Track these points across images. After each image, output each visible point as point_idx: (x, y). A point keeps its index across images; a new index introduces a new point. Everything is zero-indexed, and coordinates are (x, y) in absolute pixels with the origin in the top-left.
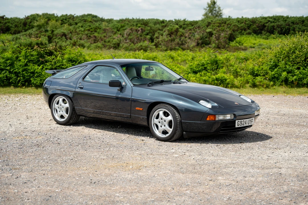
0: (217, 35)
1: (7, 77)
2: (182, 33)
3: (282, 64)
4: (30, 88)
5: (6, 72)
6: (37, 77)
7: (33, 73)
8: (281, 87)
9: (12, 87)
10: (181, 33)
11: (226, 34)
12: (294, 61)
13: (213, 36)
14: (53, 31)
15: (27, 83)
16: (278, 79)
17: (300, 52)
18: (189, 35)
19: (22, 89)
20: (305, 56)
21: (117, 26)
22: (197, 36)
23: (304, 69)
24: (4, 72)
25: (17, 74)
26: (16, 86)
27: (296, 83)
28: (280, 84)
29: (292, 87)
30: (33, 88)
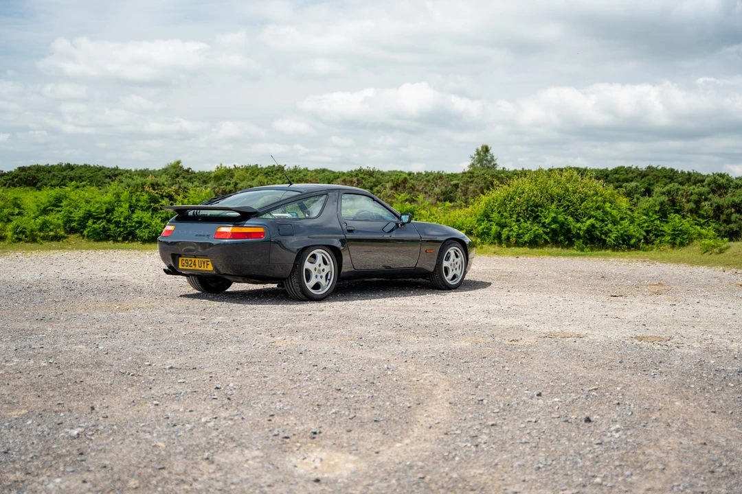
0: (463, 188)
1: (104, 228)
2: (413, 185)
3: (495, 216)
4: (134, 244)
5: (102, 222)
6: (146, 227)
7: (140, 223)
8: (493, 246)
9: (111, 242)
10: (410, 185)
11: (477, 187)
12: (513, 211)
13: (459, 189)
14: (236, 184)
15: (131, 237)
16: (488, 234)
17: (520, 197)
18: (423, 189)
19: (123, 244)
20: (527, 204)
21: (329, 177)
22: (437, 190)
23: (525, 222)
24: (100, 222)
25: (117, 224)
26: (116, 241)
27: (513, 239)
28: (492, 242)
29: (508, 246)
30: (139, 242)
